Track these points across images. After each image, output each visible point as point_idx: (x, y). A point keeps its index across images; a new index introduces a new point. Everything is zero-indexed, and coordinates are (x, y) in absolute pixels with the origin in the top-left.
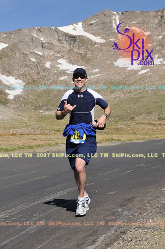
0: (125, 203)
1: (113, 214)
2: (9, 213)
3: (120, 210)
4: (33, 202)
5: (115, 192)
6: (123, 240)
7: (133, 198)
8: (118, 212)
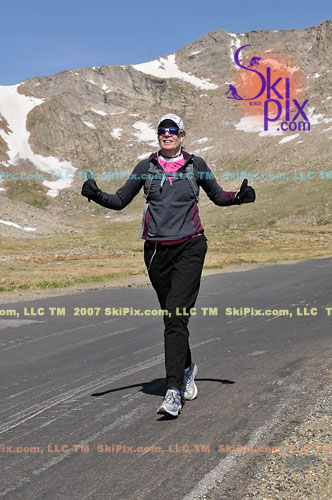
0: (288, 369)
1: (270, 390)
2: (77, 394)
4: (117, 374)
5: (263, 352)
6: (298, 435)
7: (300, 360)
8: (278, 386)
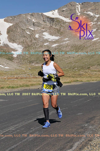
0: (89, 120)
1: (82, 128)
3: (86, 125)
4: (30, 120)
5: (82, 113)
6: (91, 145)
8: (85, 127)
